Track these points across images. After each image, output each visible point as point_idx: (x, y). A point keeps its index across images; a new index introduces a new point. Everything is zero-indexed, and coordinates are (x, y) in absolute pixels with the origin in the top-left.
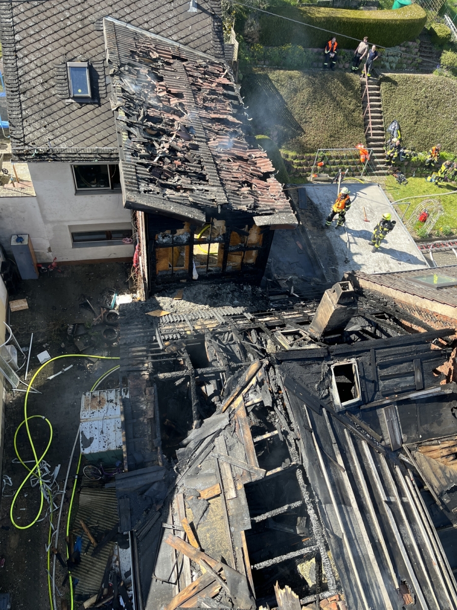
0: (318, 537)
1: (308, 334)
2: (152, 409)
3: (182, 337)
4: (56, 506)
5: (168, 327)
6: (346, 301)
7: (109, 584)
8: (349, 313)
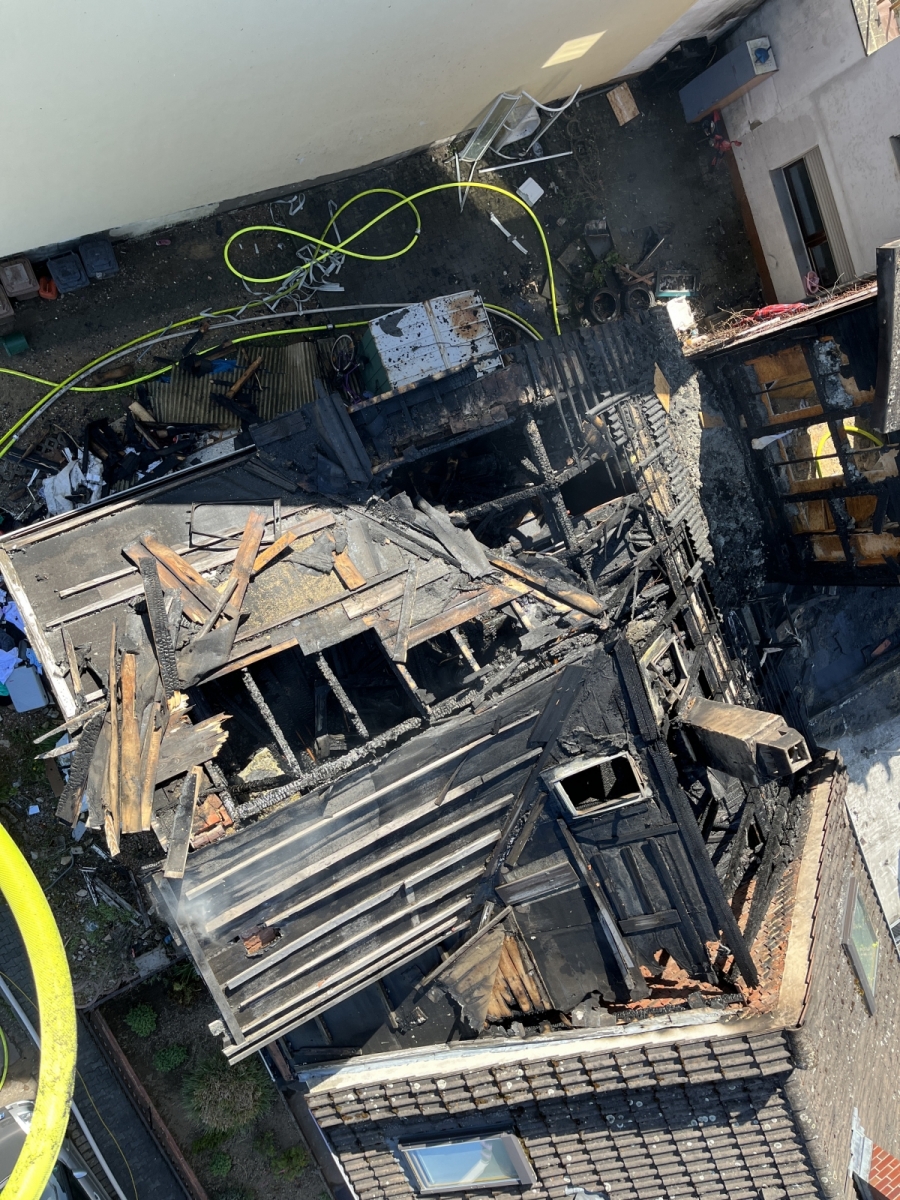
0: (315, 773)
1: (681, 697)
2: (468, 427)
3: (620, 449)
4: (275, 306)
5: (635, 415)
6: (767, 760)
7: (175, 436)
8: (742, 769)
